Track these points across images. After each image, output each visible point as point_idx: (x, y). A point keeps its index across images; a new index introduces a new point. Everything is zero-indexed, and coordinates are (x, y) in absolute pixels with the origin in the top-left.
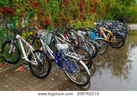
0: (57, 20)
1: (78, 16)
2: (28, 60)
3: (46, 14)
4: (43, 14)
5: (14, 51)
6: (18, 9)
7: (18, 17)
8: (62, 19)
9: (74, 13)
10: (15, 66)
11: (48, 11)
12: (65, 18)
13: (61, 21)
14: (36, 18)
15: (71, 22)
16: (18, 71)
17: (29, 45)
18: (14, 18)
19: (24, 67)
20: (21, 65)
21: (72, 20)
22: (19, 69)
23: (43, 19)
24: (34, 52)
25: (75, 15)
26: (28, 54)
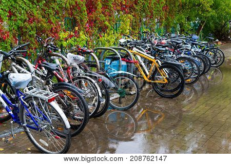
0: (24, 30)
1: (81, 20)
8: (36, 27)
9: (72, 14)
12: (45, 25)
13: (33, 33)
15: (63, 35)
21: (65, 31)
25: (75, 18)
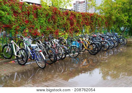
2: (16, 55)
3: (35, 28)
4: (33, 28)
5: (9, 51)
6: (14, 26)
7: (13, 30)
9: (64, 27)
10: (9, 60)
11: (37, 26)
12: (53, 31)
14: (27, 31)
15: (60, 34)
16: (11, 63)
17: (17, 46)
18: (11, 31)
19: (15, 61)
20: (13, 60)
22: (11, 62)
23: (33, 32)
24: (20, 50)
26: (17, 52)
